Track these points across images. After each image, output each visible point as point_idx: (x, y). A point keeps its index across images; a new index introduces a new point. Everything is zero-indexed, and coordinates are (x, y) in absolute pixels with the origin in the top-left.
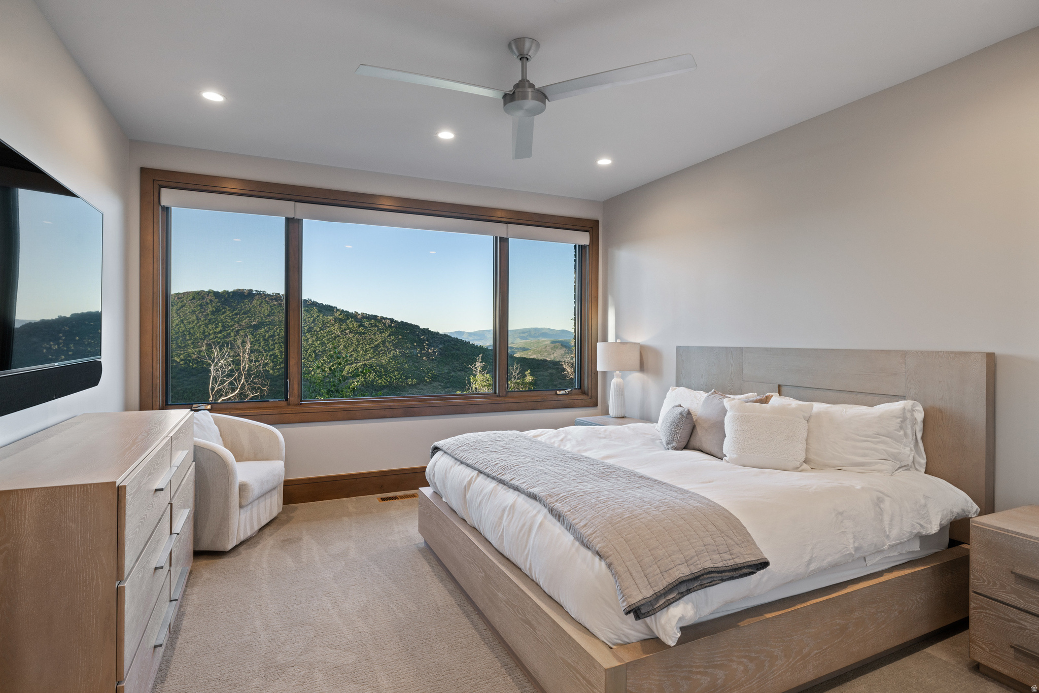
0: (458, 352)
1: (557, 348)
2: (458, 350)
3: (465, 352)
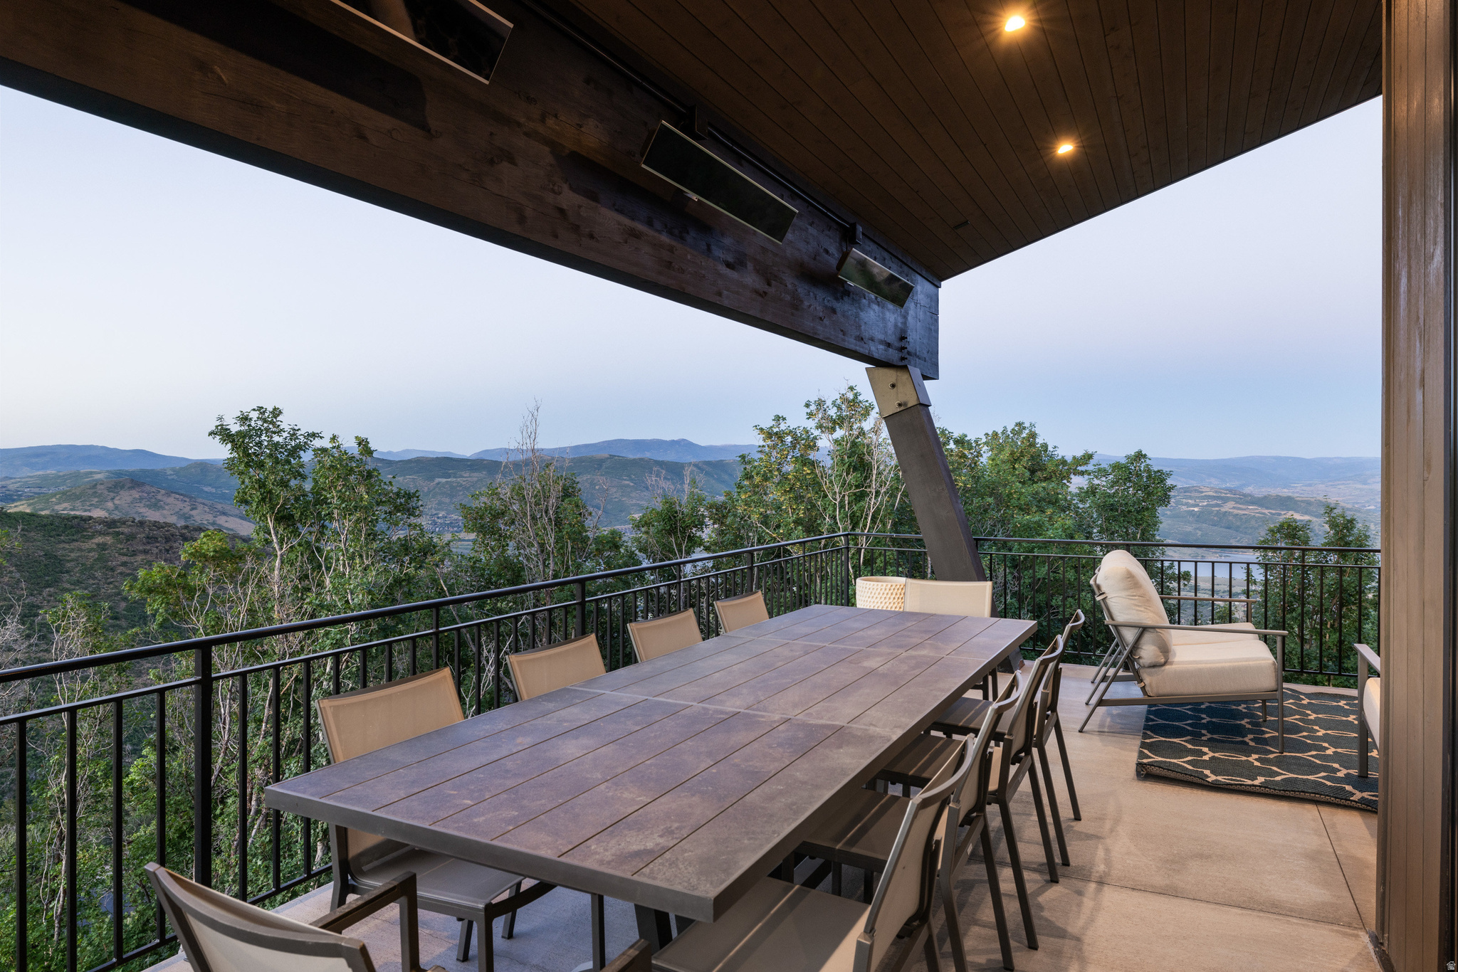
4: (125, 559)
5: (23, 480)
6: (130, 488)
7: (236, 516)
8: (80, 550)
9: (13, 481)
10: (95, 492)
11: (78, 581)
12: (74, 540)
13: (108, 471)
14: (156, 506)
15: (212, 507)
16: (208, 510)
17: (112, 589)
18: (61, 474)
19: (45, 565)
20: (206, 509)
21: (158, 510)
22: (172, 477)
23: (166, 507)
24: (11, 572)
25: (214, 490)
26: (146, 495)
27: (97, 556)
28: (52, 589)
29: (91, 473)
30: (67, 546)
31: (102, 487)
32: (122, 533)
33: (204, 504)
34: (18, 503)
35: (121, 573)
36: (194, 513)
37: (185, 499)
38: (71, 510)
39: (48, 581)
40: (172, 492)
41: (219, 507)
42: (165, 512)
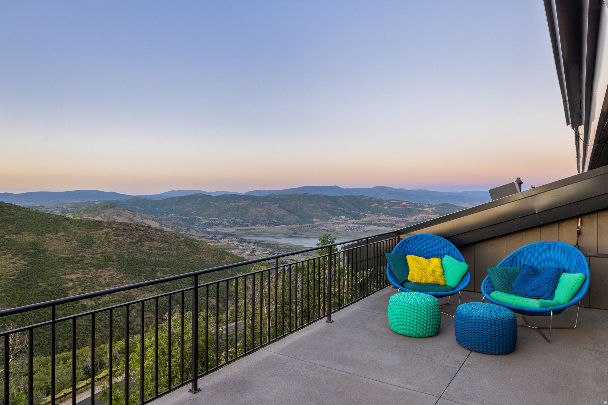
0: (12, 217)
1: (107, 208)
2: (13, 215)
3: (20, 217)
4: (115, 238)
5: (69, 204)
6: (110, 208)
7: (151, 219)
8: (99, 234)
9: (65, 205)
10: (97, 210)
11: (99, 247)
12: (96, 230)
13: (101, 201)
14: (120, 215)
15: (141, 216)
16: (140, 217)
17: (111, 250)
18: (83, 202)
19: (87, 240)
20: (139, 216)
21: (121, 217)
22: (125, 203)
23: (124, 216)
24: (75, 243)
25: (141, 209)
26: (116, 211)
27: (105, 237)
28: (89, 250)
29: (94, 202)
30: (94, 233)
31: (100, 207)
32: (114, 228)
33: (138, 214)
34: (68, 214)
35: (114, 244)
36: (134, 218)
37: (131, 212)
38: (88, 217)
39: (88, 246)
40: (126, 210)
41: (144, 215)
42: (123, 218)
